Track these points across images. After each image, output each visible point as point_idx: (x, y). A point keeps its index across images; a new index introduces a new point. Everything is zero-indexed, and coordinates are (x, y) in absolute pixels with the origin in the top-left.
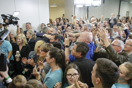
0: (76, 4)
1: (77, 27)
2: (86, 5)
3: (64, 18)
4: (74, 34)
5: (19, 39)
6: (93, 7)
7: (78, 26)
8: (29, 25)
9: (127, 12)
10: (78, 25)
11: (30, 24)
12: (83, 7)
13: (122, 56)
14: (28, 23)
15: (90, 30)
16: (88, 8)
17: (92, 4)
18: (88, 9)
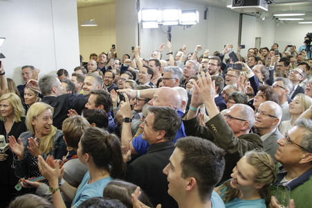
0: (142, 21)
1: (143, 75)
2: (164, 24)
3: (114, 53)
4: (138, 91)
5: (5, 106)
6: (182, 27)
7: (146, 72)
8: (28, 70)
9: (256, 38)
10: (145, 70)
11: (32, 68)
12: (157, 27)
13: (247, 142)
14: (26, 67)
15: (177, 80)
16: (169, 31)
17: (178, 21)
18: (171, 33)
